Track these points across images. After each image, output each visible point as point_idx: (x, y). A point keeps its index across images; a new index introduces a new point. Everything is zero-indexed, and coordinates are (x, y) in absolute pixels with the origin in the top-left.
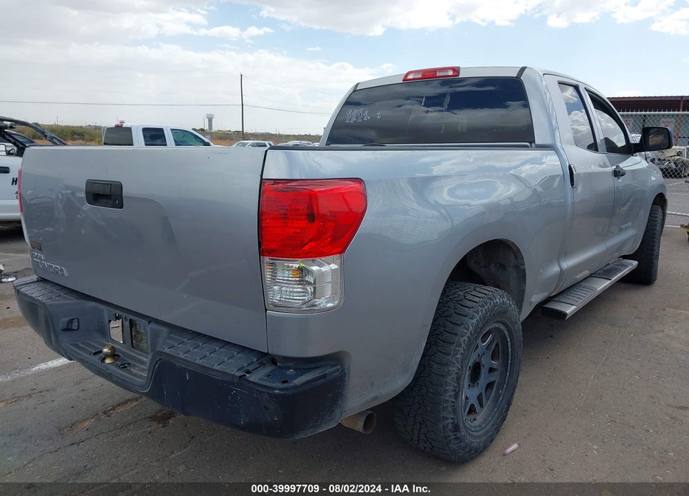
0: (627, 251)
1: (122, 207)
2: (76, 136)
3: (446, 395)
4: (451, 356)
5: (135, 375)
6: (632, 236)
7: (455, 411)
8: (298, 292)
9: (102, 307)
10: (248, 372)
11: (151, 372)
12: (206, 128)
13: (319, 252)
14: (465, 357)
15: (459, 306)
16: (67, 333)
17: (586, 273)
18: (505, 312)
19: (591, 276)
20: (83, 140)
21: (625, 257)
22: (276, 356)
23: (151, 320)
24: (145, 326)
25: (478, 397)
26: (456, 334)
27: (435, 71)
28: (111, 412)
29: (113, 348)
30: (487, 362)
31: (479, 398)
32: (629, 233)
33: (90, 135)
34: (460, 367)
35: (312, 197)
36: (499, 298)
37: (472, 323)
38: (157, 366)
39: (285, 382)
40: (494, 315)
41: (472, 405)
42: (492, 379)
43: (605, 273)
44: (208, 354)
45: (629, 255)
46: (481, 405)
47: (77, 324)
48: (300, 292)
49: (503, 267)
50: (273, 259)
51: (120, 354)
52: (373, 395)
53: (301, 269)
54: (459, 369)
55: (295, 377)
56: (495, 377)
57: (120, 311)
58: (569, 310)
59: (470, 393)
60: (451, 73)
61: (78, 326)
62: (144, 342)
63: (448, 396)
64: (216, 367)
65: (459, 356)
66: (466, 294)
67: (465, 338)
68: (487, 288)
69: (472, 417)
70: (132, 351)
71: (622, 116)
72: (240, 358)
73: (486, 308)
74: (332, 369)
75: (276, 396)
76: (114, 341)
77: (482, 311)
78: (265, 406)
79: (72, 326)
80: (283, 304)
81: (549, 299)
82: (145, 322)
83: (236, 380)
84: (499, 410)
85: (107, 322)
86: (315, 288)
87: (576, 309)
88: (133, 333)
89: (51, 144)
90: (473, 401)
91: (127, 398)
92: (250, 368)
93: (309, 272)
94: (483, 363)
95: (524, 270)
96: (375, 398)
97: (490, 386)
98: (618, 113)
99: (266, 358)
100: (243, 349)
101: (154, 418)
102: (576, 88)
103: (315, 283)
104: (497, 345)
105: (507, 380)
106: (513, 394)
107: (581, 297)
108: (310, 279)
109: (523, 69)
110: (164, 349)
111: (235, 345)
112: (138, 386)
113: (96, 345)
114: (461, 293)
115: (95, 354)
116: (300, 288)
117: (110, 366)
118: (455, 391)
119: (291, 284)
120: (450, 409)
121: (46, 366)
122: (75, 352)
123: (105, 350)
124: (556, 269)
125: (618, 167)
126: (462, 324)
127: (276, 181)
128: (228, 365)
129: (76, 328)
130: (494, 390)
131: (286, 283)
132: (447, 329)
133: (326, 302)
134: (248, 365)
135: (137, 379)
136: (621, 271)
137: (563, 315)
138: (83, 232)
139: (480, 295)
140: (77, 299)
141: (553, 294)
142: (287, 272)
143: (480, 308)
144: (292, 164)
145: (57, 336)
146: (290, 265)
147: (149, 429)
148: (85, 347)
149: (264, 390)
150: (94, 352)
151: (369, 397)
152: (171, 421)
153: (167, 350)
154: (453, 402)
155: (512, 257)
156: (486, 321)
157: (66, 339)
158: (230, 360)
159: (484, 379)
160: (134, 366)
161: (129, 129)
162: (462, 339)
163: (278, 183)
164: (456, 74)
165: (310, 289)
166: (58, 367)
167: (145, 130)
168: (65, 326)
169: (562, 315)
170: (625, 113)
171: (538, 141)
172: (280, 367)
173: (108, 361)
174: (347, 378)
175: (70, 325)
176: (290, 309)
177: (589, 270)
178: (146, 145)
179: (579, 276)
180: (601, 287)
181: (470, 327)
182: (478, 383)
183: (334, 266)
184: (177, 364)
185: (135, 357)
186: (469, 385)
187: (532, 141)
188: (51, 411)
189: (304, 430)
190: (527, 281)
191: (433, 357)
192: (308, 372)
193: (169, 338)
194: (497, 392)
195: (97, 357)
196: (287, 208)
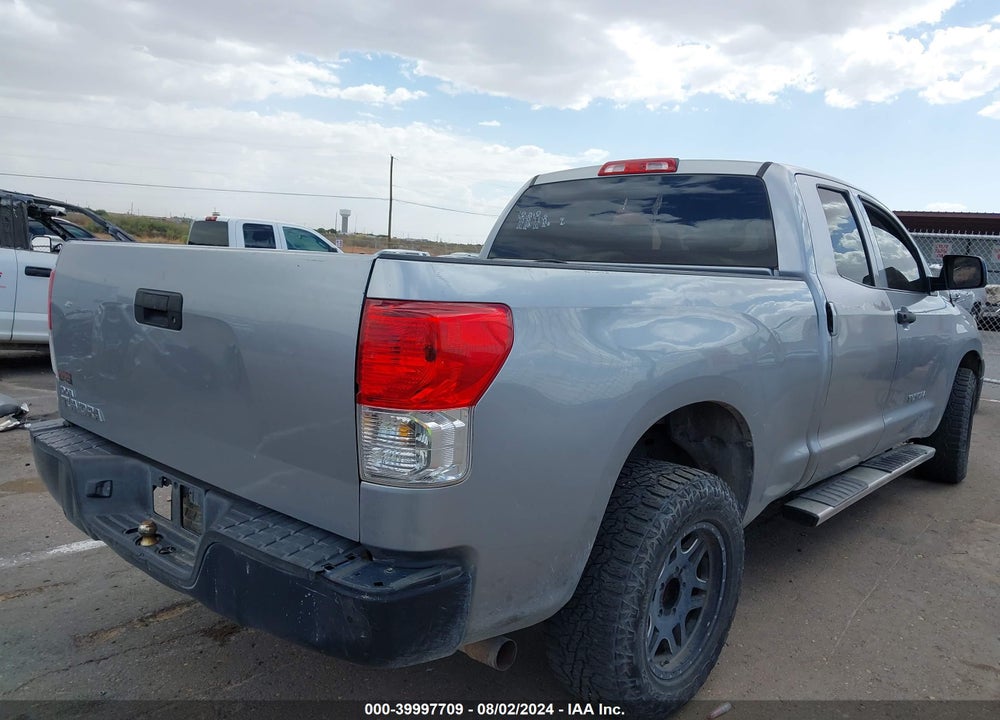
0: (919, 432)
1: (180, 328)
2: (155, 232)
3: (622, 622)
4: (631, 566)
5: (179, 565)
6: (927, 411)
7: (633, 647)
8: (407, 457)
9: (147, 467)
10: (330, 567)
11: (200, 560)
12: (339, 228)
13: (438, 401)
14: (654, 568)
15: (649, 494)
16: (96, 500)
17: (854, 459)
18: (717, 508)
19: (861, 465)
20: (165, 236)
21: (917, 441)
22: (372, 547)
23: (209, 488)
24: (200, 495)
25: (674, 629)
26: (641, 535)
27: (643, 163)
28: (151, 620)
29: (153, 526)
30: (689, 579)
31: (676, 632)
32: (924, 406)
33: (175, 231)
34: (643, 582)
35: (433, 325)
36: (709, 485)
37: (665, 520)
38: (208, 552)
39: (379, 584)
40: (700, 510)
41: (664, 642)
42: (697, 605)
43: (884, 462)
44: (278, 539)
45: (924, 439)
46: (678, 642)
47: (109, 488)
48: (410, 457)
49: (721, 442)
50: (374, 409)
51: (163, 535)
52: (510, 614)
53: (412, 426)
54: (642, 585)
55: (394, 578)
56: (702, 602)
57: (168, 474)
58: (823, 512)
59: (659, 623)
60: (665, 167)
61: (111, 490)
62: (197, 519)
63: (625, 624)
64: (286, 558)
65: (643, 566)
66: (661, 478)
67: (654, 541)
68: (694, 471)
69: (663, 658)
70: (180, 531)
71: (915, 237)
72: (322, 547)
73: (688, 499)
74: (449, 571)
75: (363, 602)
76: (158, 516)
77: (681, 503)
78: (349, 618)
79: (101, 491)
80: (386, 474)
81: (793, 495)
82: (200, 490)
83: (312, 578)
84: (706, 650)
85: (151, 488)
86: (429, 452)
87: (833, 511)
88: (184, 506)
89: (113, 239)
90: (665, 634)
91: (176, 600)
92: (333, 562)
93: (423, 430)
94: (684, 580)
95: (752, 448)
96: (515, 619)
97: (693, 615)
98: (909, 234)
99: (356, 550)
100: (328, 535)
101: (209, 632)
102: (845, 195)
103: (429, 446)
104: (706, 555)
105: (719, 607)
106: (727, 629)
107: (843, 495)
108: (423, 439)
109: (766, 166)
110: (220, 528)
111: (318, 528)
112: (181, 580)
113: (132, 520)
114: (654, 476)
115: (129, 532)
116: (410, 452)
117: (148, 550)
118: (635, 616)
119: (397, 445)
120: (626, 643)
121: (68, 549)
122: (103, 528)
123: (143, 527)
124: (802, 451)
125: (903, 309)
126: (651, 520)
127: (386, 302)
128: (301, 555)
129: (107, 494)
130: (700, 620)
131: (391, 444)
132: (628, 526)
133: (445, 473)
134: (331, 558)
135: (181, 570)
136: (907, 460)
137: (813, 518)
138: (138, 363)
139: (680, 480)
140: (113, 453)
141: (799, 488)
142: (394, 429)
143: (679, 499)
144: (408, 279)
145: (79, 505)
146: (398, 418)
147: (200, 648)
148: (118, 522)
149: (348, 593)
150: (128, 529)
151: (503, 616)
152: (233, 638)
153: (223, 531)
154: (630, 633)
155: (735, 428)
156: (686, 518)
157: (92, 509)
158: (307, 549)
159: (684, 604)
160: (181, 552)
161: (225, 225)
162: (649, 542)
163: (389, 304)
164: (672, 168)
165: (423, 453)
166: (84, 551)
167: (246, 226)
168: (92, 491)
169: (811, 519)
170: (920, 234)
171: (783, 266)
172: (375, 563)
173: (145, 543)
174: (470, 585)
175: (99, 489)
176: (392, 480)
177: (859, 455)
178: (246, 246)
179: (843, 464)
180: (877, 481)
181: (663, 525)
182: (675, 610)
183: (459, 423)
184: (234, 550)
185: (184, 540)
186: (661, 611)
187: (774, 266)
188: (67, 613)
189: (402, 655)
190: (755, 465)
191: (606, 566)
192: (412, 573)
193: (229, 513)
194: (704, 625)
195: (132, 535)
196: (398, 339)
